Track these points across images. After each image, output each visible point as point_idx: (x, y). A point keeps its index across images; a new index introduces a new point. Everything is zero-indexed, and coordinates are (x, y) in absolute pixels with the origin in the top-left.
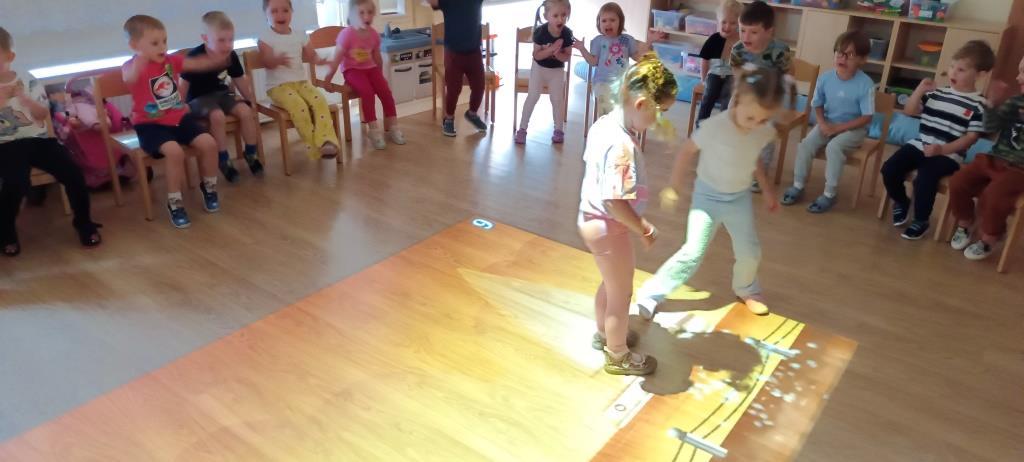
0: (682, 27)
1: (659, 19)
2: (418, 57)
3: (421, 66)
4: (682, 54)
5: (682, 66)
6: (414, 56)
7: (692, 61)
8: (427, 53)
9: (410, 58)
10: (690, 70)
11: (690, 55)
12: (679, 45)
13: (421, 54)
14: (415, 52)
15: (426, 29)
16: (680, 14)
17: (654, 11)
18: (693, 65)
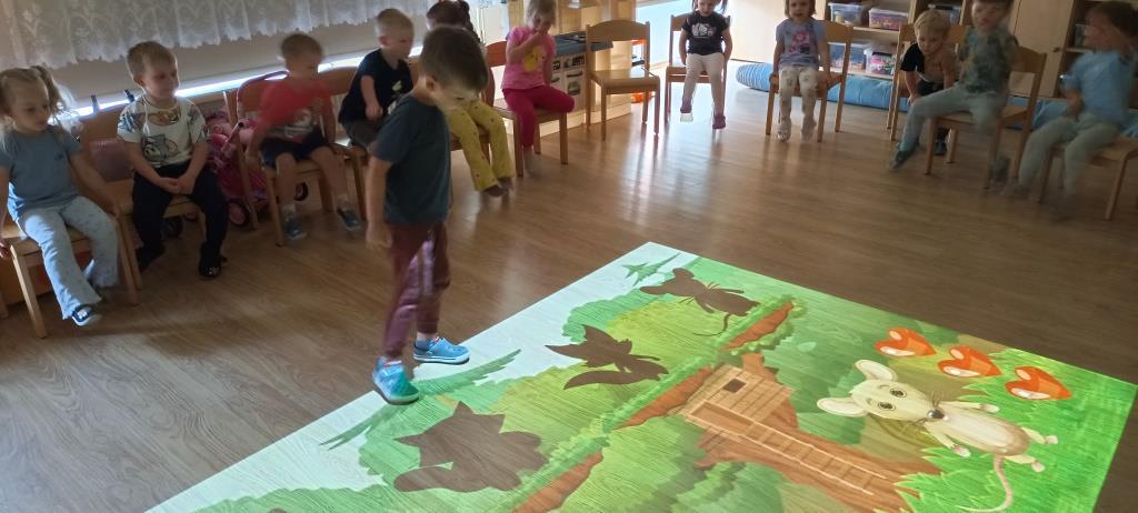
0: (865, 22)
1: (836, 13)
2: (566, 66)
3: (568, 76)
4: (865, 52)
5: (864, 67)
6: (562, 65)
7: (879, 60)
8: (577, 61)
9: (558, 68)
10: (875, 71)
11: (874, 53)
12: (863, 43)
13: (570, 63)
14: (563, 60)
15: (572, 35)
16: (863, 7)
17: (831, 4)
18: (878, 66)
